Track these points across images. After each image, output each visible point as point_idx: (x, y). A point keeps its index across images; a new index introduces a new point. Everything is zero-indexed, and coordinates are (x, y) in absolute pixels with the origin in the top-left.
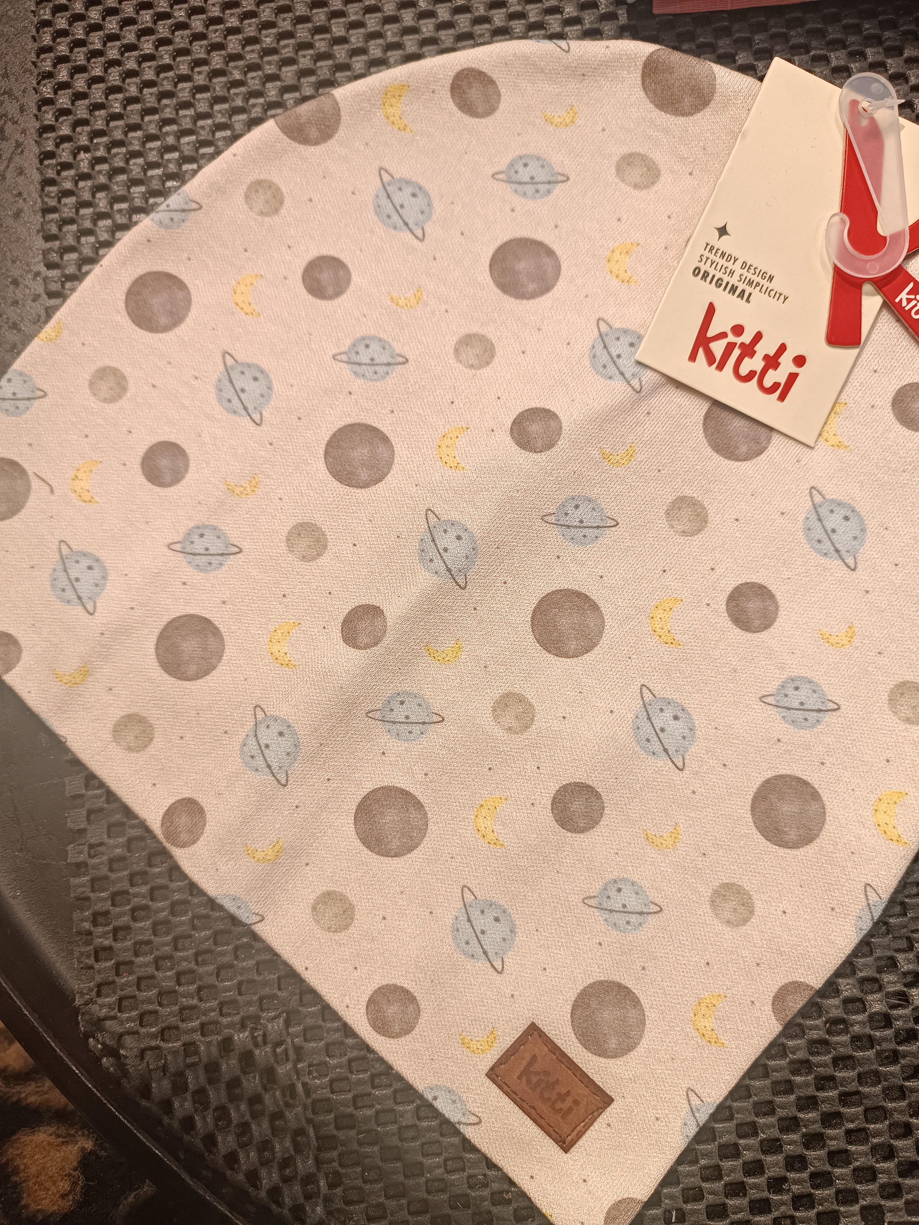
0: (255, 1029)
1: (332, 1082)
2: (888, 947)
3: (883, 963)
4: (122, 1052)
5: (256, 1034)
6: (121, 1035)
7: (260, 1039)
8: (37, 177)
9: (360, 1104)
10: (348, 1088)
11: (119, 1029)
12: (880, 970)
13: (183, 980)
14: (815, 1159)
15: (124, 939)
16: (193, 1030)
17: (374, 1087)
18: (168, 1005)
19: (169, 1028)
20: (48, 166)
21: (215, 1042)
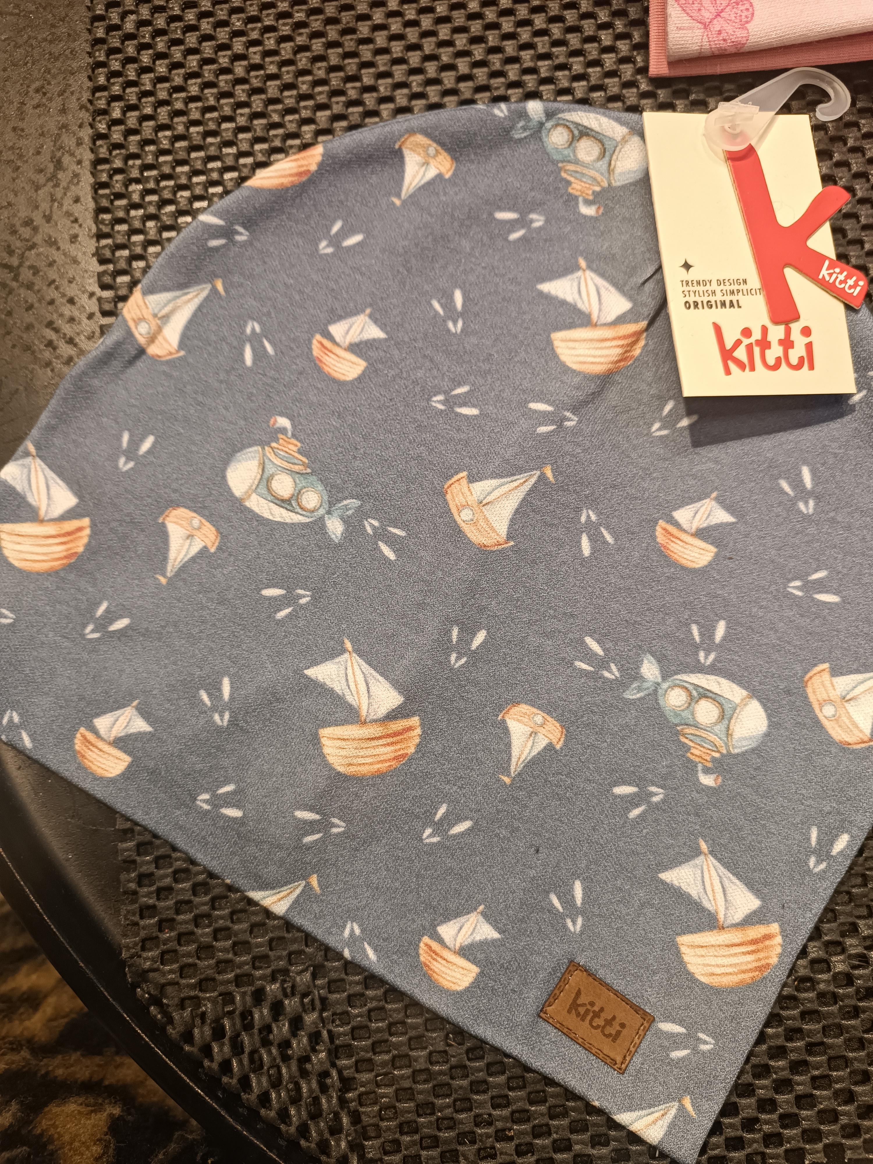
0: (284, 981)
1: (353, 1029)
2: (850, 914)
3: (846, 928)
4: (165, 1001)
5: (285, 986)
6: (163, 986)
7: (289, 990)
8: (92, 205)
9: (378, 1050)
10: (367, 1035)
11: (163, 981)
12: (843, 935)
13: (219, 936)
14: (784, 1102)
15: (166, 898)
16: (229, 982)
17: (391, 1035)
18: (206, 959)
19: (206, 979)
20: (103, 196)
21: (249, 993)
